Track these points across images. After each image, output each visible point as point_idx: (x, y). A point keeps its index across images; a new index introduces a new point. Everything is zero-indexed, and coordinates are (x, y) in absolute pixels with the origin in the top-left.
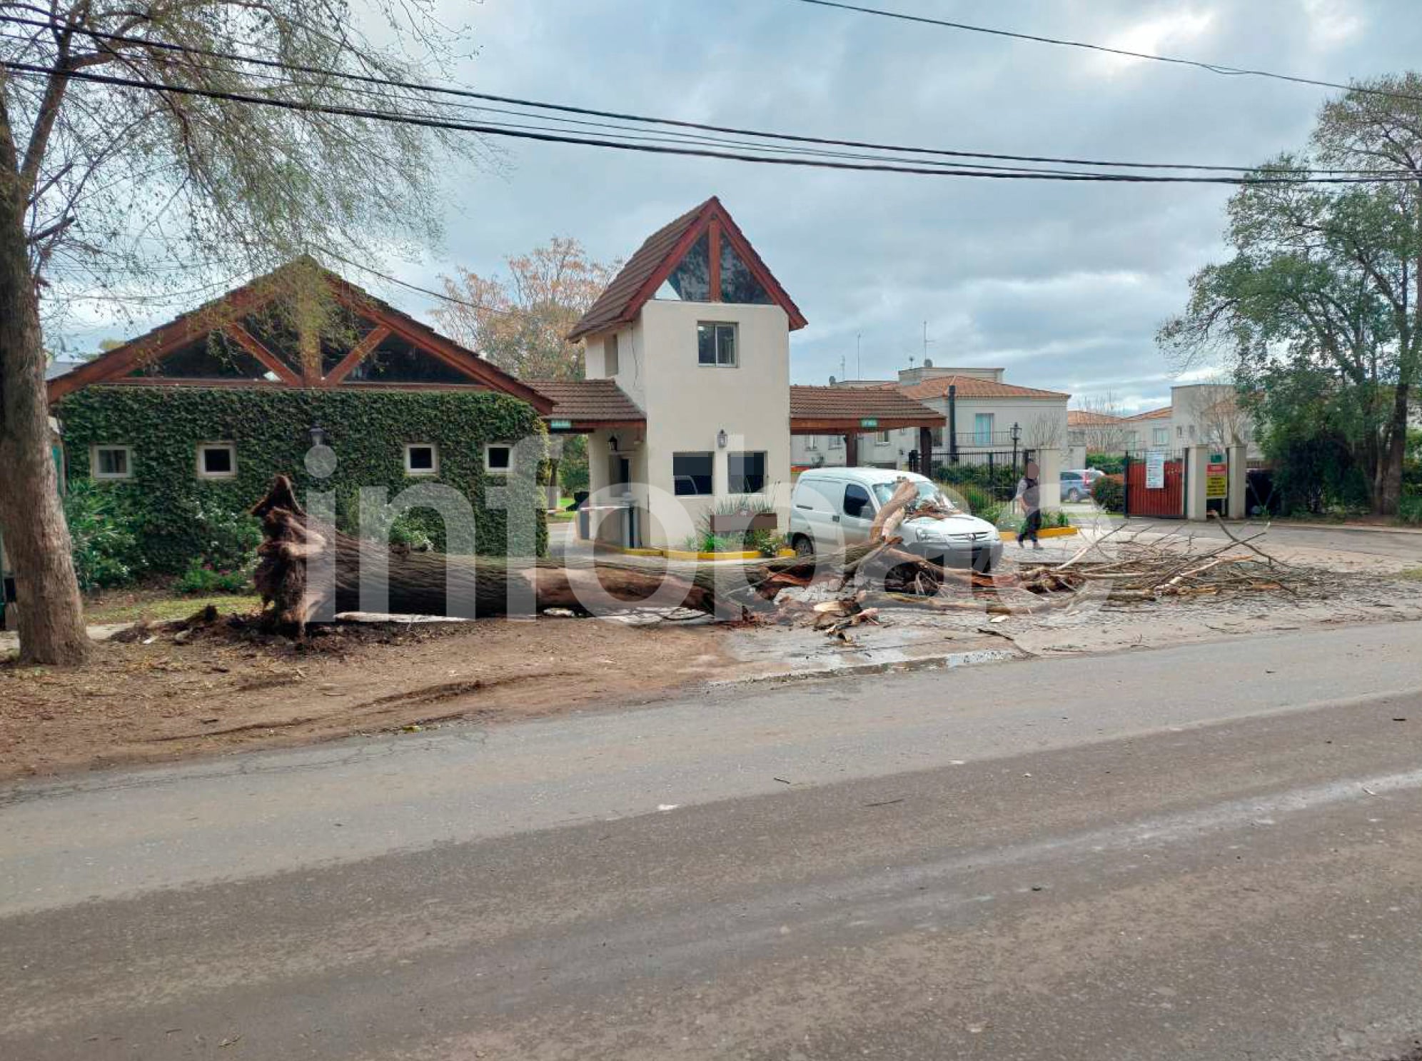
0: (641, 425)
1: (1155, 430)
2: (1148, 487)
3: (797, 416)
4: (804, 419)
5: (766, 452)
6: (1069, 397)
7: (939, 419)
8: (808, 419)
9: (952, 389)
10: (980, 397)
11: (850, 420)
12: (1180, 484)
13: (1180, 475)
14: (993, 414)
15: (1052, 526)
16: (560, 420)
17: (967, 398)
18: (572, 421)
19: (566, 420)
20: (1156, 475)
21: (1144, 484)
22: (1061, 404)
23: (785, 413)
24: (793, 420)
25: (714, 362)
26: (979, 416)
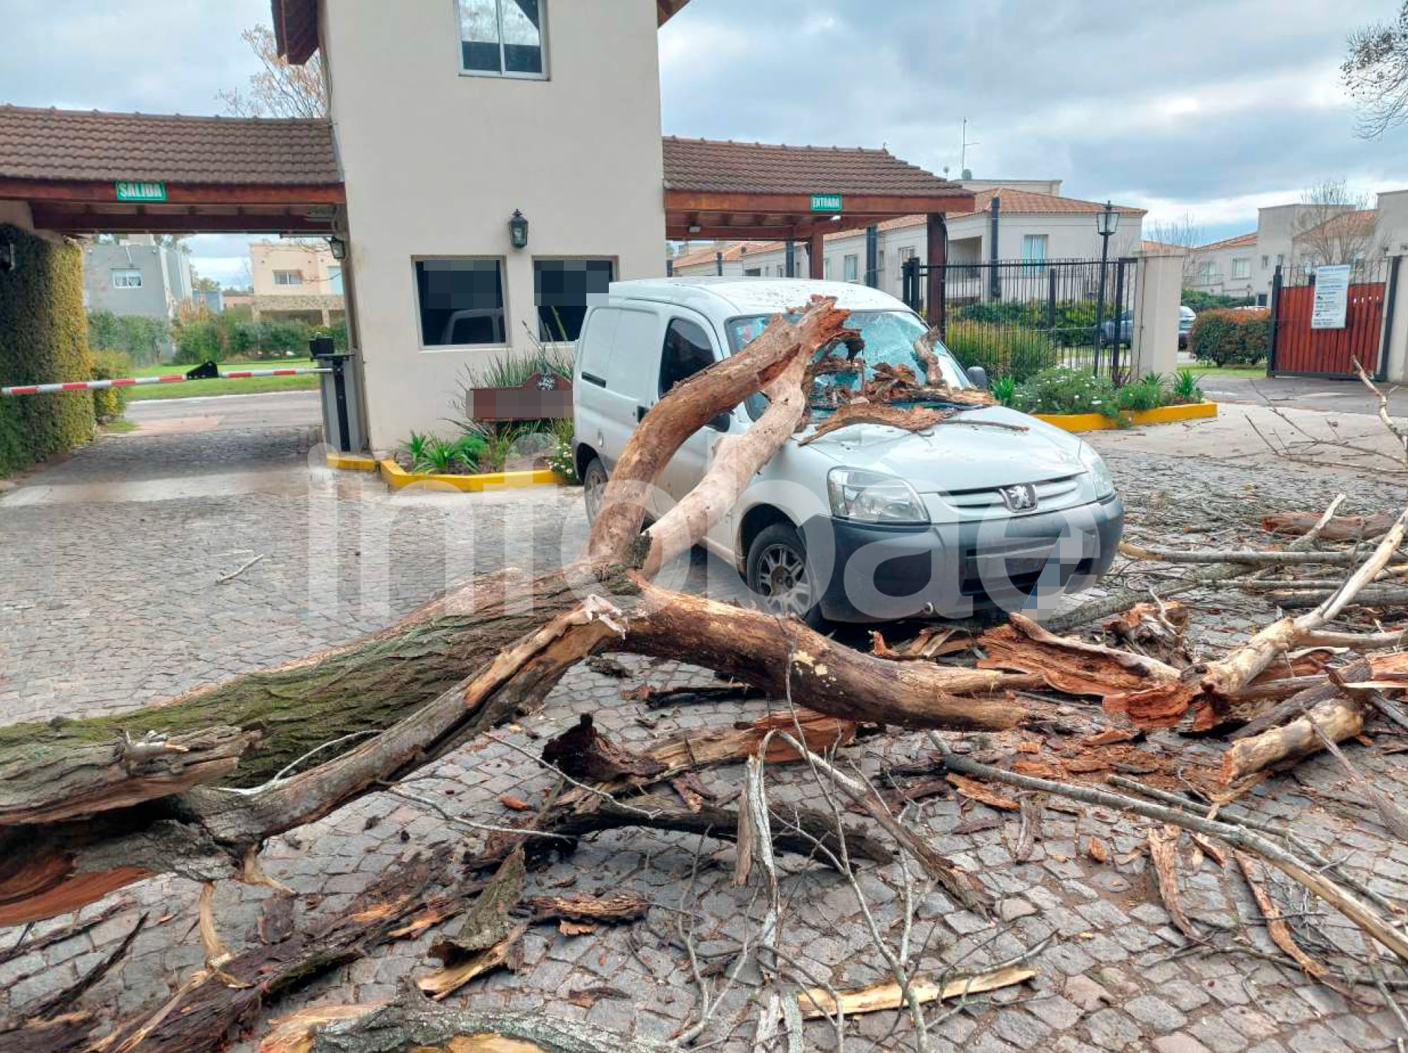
0: (332, 196)
1: (1235, 261)
2: (1314, 326)
3: (680, 185)
4: (692, 192)
5: (616, 258)
6: (1145, 212)
7: (961, 196)
8: (701, 192)
9: (996, 202)
10: (1032, 213)
11: (788, 195)
12: (1376, 322)
13: (1380, 305)
14: (1046, 236)
15: (1167, 402)
16: (138, 183)
17: (1014, 214)
18: (168, 186)
19: (152, 183)
20: (1331, 305)
21: (1308, 321)
22: (1136, 221)
23: (654, 178)
24: (670, 193)
25: (497, 68)
26: (1029, 237)
